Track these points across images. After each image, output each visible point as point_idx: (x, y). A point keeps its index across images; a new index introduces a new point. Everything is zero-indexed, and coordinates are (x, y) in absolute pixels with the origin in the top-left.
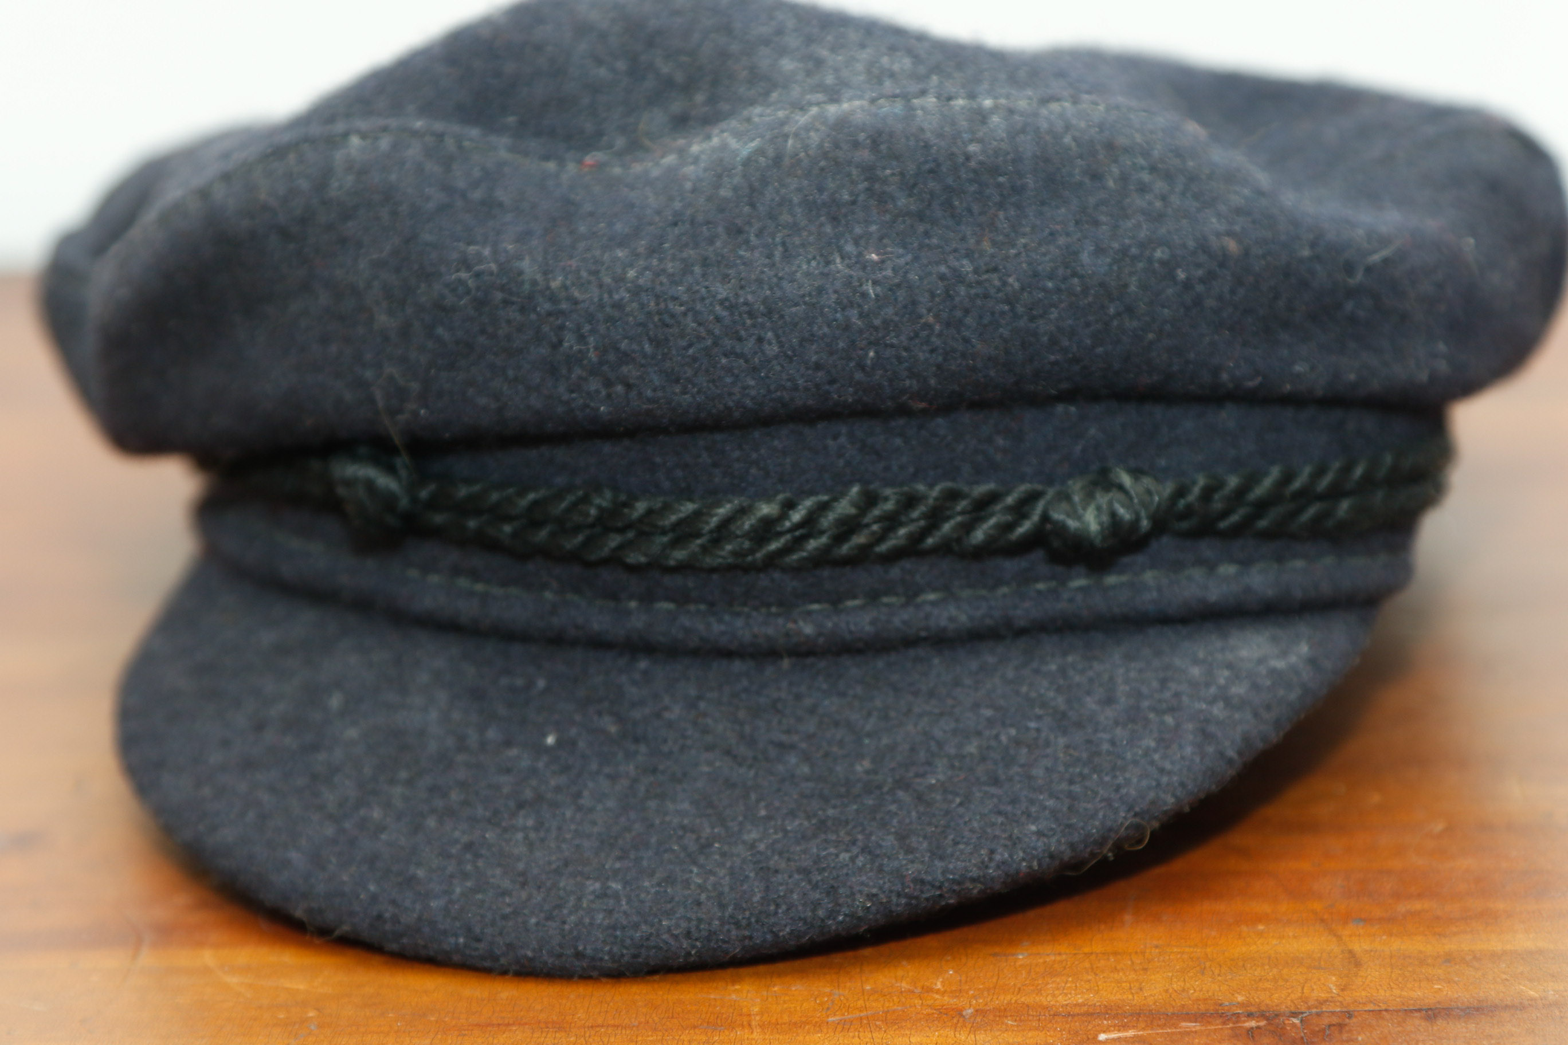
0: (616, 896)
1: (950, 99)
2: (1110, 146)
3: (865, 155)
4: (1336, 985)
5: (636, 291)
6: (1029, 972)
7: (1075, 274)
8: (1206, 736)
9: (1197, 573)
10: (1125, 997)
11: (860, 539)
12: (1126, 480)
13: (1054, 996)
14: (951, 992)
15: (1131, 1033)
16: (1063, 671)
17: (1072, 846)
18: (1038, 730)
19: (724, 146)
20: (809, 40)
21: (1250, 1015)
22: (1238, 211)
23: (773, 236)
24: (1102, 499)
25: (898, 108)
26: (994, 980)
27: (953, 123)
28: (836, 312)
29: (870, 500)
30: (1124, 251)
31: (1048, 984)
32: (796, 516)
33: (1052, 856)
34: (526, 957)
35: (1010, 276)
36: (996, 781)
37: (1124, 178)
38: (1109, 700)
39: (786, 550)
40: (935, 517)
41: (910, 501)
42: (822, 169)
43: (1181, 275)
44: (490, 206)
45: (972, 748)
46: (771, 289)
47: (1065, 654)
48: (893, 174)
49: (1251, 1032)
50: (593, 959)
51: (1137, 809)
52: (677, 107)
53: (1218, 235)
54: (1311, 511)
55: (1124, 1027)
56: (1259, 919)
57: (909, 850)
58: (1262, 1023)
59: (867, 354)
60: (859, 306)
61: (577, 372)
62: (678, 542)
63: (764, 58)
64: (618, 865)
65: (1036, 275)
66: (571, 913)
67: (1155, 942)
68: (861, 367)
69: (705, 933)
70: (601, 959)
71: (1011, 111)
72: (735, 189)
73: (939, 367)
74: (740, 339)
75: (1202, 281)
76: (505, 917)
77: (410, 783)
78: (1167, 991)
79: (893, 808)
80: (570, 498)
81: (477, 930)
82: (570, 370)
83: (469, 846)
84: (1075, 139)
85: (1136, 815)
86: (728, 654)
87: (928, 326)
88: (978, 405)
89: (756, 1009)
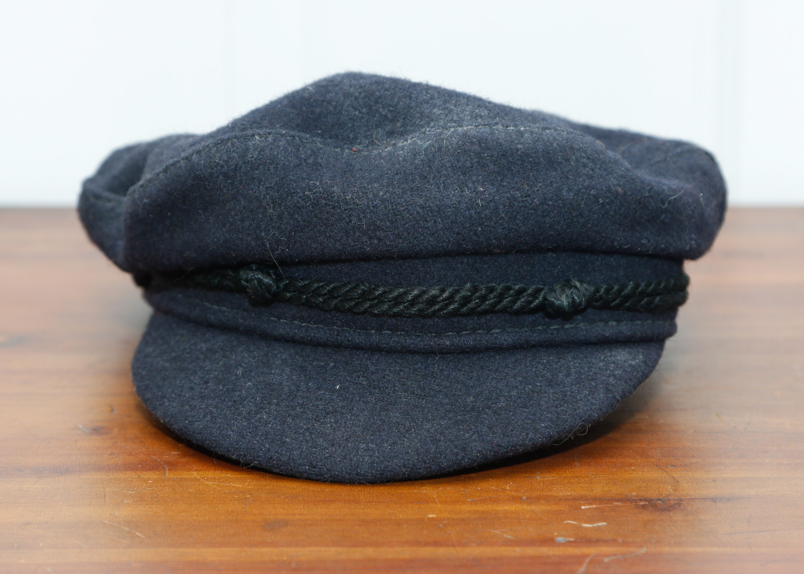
0: (373, 449)
1: (507, 127)
2: (572, 148)
3: (476, 148)
4: (672, 490)
5: (383, 201)
6: (544, 483)
7: (560, 199)
8: (608, 390)
9: (601, 324)
10: (587, 493)
11: (471, 305)
12: (578, 284)
13: (557, 492)
14: (514, 490)
15: (594, 506)
16: (548, 362)
17: (558, 433)
18: (541, 386)
19: (415, 143)
20: (445, 102)
21: (641, 500)
22: (621, 176)
23: (439, 180)
24: (568, 292)
25: (487, 129)
26: (530, 486)
27: (511, 137)
28: (466, 211)
29: (475, 289)
30: (579, 191)
31: (553, 488)
32: (445, 295)
33: (551, 437)
34: (335, 474)
35: (535, 199)
36: (526, 407)
37: (577, 161)
38: (568, 375)
39: (441, 309)
40: (501, 297)
41: (491, 290)
42: (459, 153)
43: (601, 201)
44: (316, 165)
45: (514, 393)
46: (440, 201)
47: (549, 356)
48: (488, 156)
49: (643, 506)
50: (364, 476)
51: (583, 419)
52: (388, 128)
53: (614, 186)
54: (645, 300)
55: (591, 504)
56: (631, 465)
57: (494, 433)
58: (647, 503)
59: (478, 229)
60: (475, 209)
61: (357, 234)
62: (397, 304)
63: (426, 109)
64: (372, 438)
65: (545, 199)
66: (354, 456)
67: (592, 473)
68: (476, 234)
69: (411, 466)
70: (368, 476)
71: (532, 132)
72: (422, 161)
73: (506, 235)
74: (427, 221)
75: (608, 203)
76: (326, 458)
77: (278, 404)
78: (603, 491)
79: (485, 416)
80: (350, 286)
81: (314, 463)
82: (354, 233)
83: (308, 429)
84: (558, 144)
85: (583, 421)
86: (413, 352)
87: (502, 218)
88: (521, 252)
89: (435, 496)
